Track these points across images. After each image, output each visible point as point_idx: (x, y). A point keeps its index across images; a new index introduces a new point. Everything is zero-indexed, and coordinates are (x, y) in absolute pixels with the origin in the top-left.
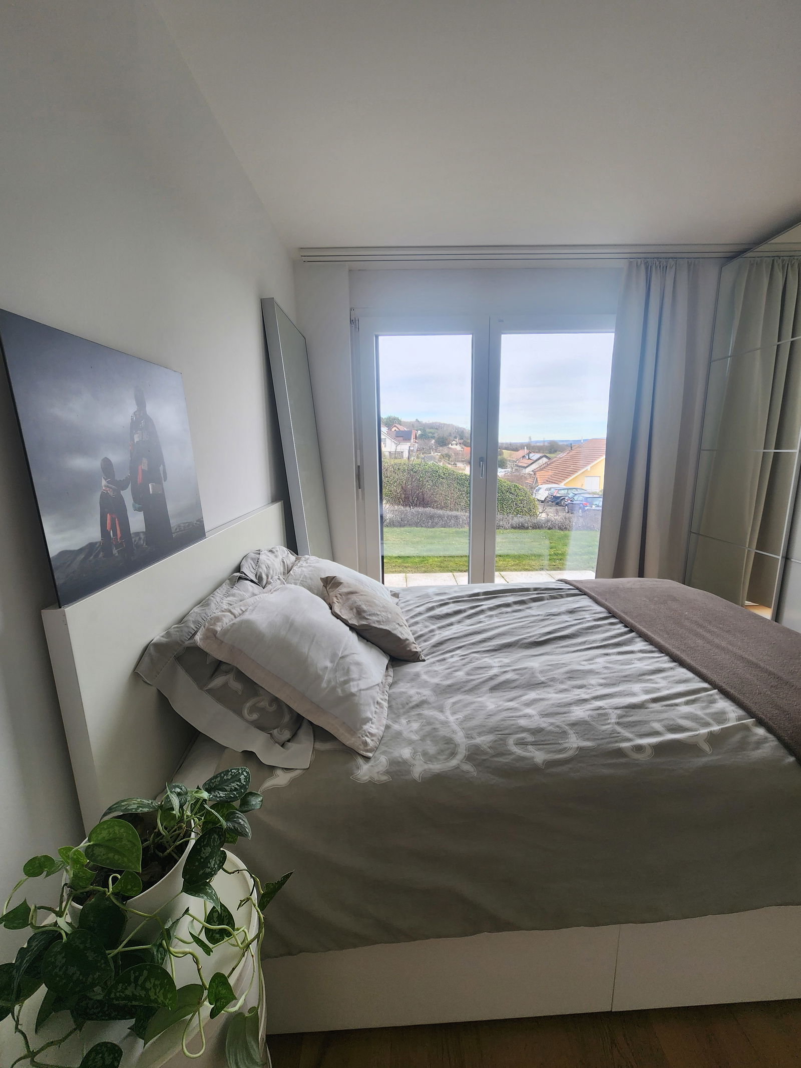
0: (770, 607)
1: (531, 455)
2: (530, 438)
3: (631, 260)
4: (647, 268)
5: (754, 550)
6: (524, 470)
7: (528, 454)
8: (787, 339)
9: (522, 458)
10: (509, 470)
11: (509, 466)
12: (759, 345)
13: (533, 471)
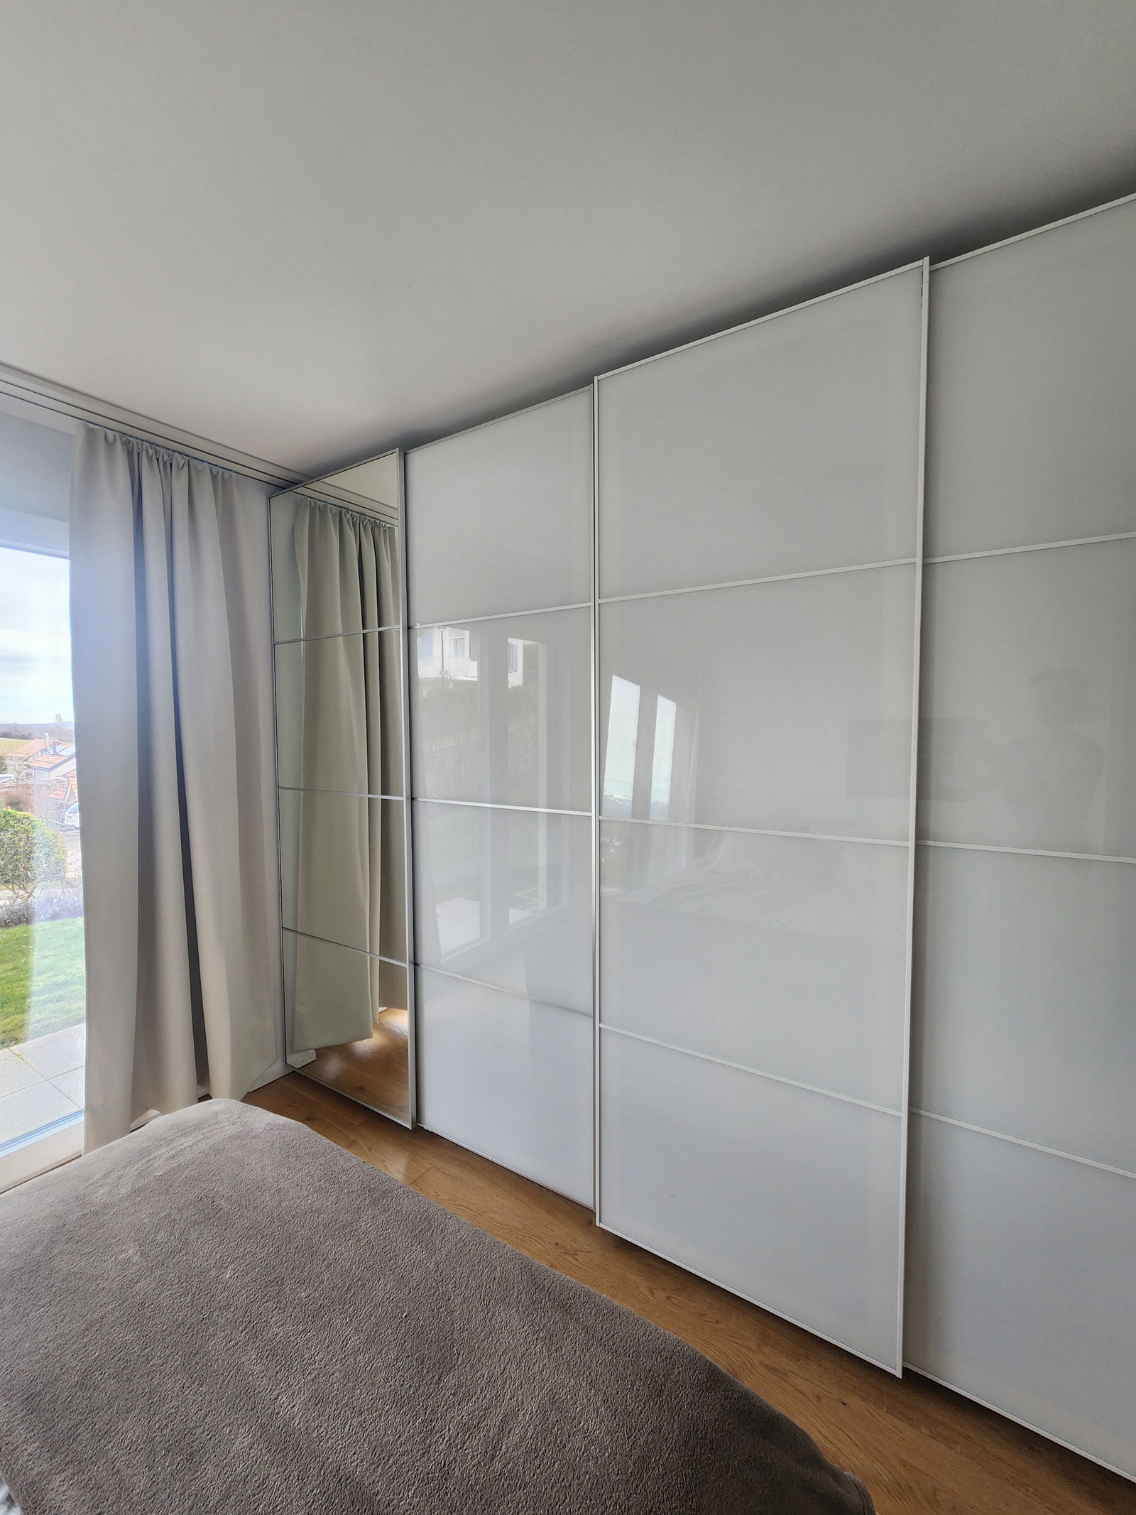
0: (407, 1009)
1: (59, 748)
2: (59, 717)
3: (92, 426)
4: (130, 453)
5: (377, 959)
6: (45, 774)
7: (54, 746)
8: (374, 629)
9: (40, 754)
10: (13, 775)
11: (9, 768)
12: (340, 631)
13: (64, 776)
